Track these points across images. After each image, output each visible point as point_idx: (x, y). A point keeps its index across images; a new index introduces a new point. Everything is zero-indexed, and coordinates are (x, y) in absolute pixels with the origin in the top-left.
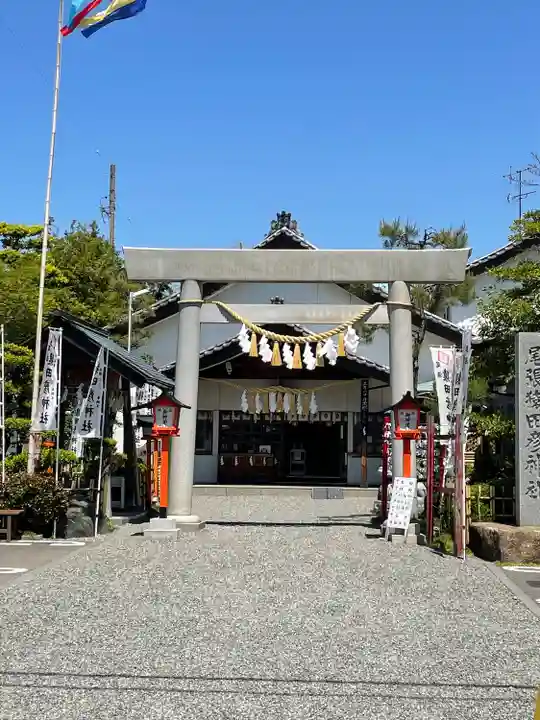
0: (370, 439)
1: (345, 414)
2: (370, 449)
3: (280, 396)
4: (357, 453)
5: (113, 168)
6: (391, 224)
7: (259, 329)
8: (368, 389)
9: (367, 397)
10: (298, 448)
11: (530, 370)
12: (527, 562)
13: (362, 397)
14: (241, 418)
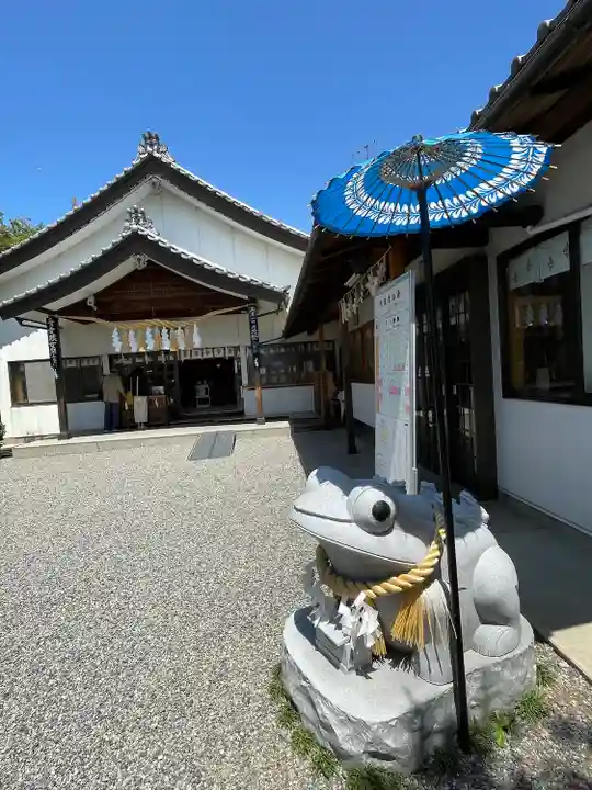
0: (263, 371)
1: (237, 348)
2: (264, 381)
3: (157, 331)
4: (251, 386)
8: (256, 316)
9: (256, 324)
10: (202, 383)
13: (251, 324)
14: (134, 361)
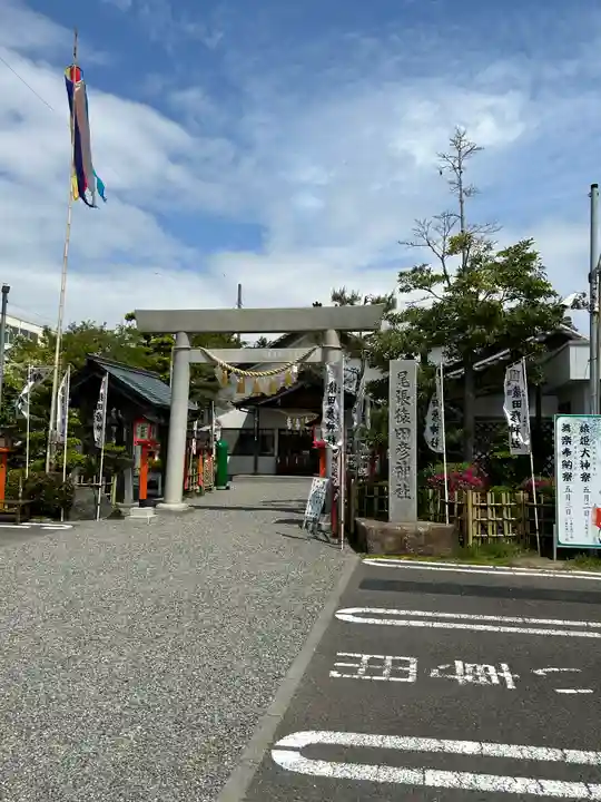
5: (240, 286)
6: (338, 292)
7: (230, 367)
11: (398, 391)
12: (389, 554)
